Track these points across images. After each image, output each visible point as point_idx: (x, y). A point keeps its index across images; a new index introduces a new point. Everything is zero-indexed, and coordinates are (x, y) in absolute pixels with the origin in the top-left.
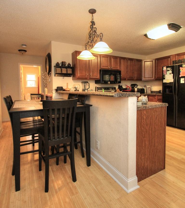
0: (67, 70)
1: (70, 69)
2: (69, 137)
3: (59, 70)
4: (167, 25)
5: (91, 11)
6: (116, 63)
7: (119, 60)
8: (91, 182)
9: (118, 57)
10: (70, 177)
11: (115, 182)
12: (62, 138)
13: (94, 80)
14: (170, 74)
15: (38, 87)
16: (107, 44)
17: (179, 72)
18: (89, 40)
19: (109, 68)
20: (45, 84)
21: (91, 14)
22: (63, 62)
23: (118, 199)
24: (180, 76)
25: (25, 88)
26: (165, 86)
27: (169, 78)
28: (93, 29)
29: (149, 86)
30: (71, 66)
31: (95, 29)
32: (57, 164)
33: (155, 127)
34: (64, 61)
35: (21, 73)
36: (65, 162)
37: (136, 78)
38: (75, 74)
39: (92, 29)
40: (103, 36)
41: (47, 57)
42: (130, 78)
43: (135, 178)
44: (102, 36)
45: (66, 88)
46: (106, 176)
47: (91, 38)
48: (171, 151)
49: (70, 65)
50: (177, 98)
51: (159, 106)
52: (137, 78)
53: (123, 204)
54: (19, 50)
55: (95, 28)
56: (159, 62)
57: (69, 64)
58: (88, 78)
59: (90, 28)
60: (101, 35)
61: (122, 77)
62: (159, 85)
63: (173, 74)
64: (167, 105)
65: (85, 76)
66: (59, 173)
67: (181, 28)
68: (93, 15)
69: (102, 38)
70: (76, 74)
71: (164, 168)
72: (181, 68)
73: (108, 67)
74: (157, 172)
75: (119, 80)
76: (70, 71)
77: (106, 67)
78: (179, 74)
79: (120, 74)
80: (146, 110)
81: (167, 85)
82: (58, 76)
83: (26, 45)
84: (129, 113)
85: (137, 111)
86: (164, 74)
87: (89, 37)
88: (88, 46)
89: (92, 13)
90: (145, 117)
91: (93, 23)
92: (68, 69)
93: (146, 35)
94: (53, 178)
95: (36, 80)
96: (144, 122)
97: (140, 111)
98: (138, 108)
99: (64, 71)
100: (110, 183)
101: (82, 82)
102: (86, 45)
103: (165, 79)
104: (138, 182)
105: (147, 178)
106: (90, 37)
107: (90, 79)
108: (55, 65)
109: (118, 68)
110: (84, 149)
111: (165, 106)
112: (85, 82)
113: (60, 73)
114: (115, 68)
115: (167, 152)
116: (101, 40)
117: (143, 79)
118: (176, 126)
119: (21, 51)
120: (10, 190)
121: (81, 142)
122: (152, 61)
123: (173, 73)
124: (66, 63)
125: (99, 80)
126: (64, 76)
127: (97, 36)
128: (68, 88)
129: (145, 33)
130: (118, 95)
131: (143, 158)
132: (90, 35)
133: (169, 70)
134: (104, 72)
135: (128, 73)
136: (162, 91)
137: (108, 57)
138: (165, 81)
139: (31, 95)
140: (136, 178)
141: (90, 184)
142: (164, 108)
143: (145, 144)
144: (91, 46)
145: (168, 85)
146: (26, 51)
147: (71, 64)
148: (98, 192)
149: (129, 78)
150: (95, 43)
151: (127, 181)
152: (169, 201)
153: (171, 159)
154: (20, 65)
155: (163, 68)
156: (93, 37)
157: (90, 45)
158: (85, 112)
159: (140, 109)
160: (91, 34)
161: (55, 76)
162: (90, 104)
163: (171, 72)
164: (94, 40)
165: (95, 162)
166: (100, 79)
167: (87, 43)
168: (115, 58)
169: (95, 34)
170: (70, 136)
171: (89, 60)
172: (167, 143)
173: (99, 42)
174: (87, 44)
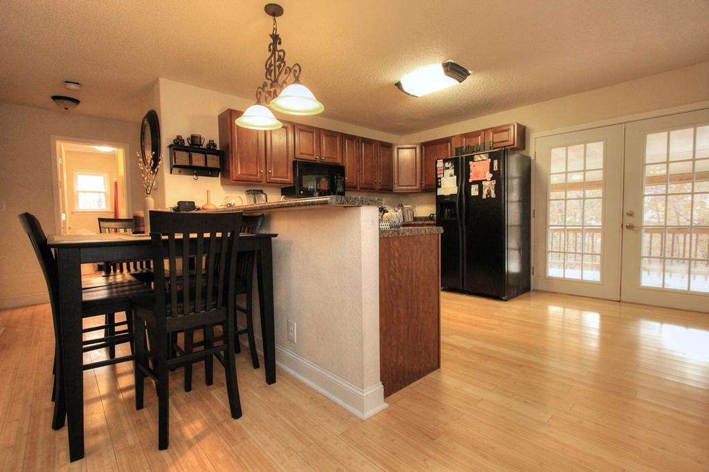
0: (206, 157)
1: (215, 157)
2: (220, 308)
3: (182, 158)
4: (441, 65)
5: (272, 10)
6: (332, 146)
7: (340, 140)
8: (278, 413)
9: (338, 133)
10: (224, 411)
11: (336, 404)
12: (202, 312)
13: (277, 187)
14: (451, 176)
15: (113, 211)
16: (312, 92)
17: (468, 171)
18: (266, 81)
19: (315, 157)
20: (148, 187)
21: (271, 18)
22: (193, 137)
23: (343, 433)
24: (470, 180)
25: (72, 213)
26: (442, 203)
27: (449, 186)
28: (277, 53)
29: (409, 206)
30: (218, 149)
31: (281, 54)
32: (188, 388)
33: (417, 277)
34: (197, 133)
35: (61, 165)
36: (209, 381)
37: (378, 187)
38: (229, 171)
39: (273, 53)
40: (300, 71)
41: (146, 122)
42: (366, 185)
43: (378, 388)
44: (298, 71)
45: (206, 202)
46: (315, 397)
47: (270, 75)
48: (454, 336)
49: (215, 146)
50: (464, 229)
51: (426, 232)
52: (383, 185)
53: (353, 440)
54: (55, 98)
55: (282, 50)
56: (430, 149)
57: (212, 143)
58: (264, 181)
59: (270, 50)
60: (297, 68)
61: (347, 181)
62: (429, 203)
63: (455, 177)
64: (441, 230)
65: (257, 175)
66: (195, 407)
67: (469, 75)
68: (275, 19)
69: (298, 76)
70: (232, 169)
71: (439, 366)
72: (471, 163)
73: (313, 155)
74: (424, 375)
75: (340, 189)
76: (213, 162)
77: (310, 155)
78: (468, 177)
79: (343, 174)
80: (398, 237)
81: (446, 199)
82: (180, 172)
83: (78, 84)
84: (363, 243)
85: (380, 238)
86: (439, 176)
87: (266, 73)
88: (264, 94)
89: (274, 15)
90: (397, 255)
91: (276, 38)
92: (208, 156)
93: (398, 85)
94: (180, 418)
95: (109, 192)
96: (395, 264)
97: (386, 241)
98: (381, 232)
99: (198, 160)
100: (325, 407)
101: (247, 191)
102: (260, 93)
103: (440, 187)
104: (384, 398)
105: (405, 389)
106: (269, 72)
107: (269, 182)
108: (173, 143)
109: (339, 161)
110: (260, 352)
111: (436, 232)
112: (256, 192)
113: (187, 164)
114: (330, 160)
115: (443, 338)
116: (297, 81)
117: (396, 188)
118: (465, 289)
119: (60, 101)
120: (51, 460)
121: (250, 331)
122: (415, 148)
123: (456, 173)
124: (202, 140)
125: (292, 187)
126: (197, 175)
127: (286, 70)
128: (211, 204)
129: (396, 79)
130: (337, 200)
131: (394, 343)
132: (270, 67)
133: (448, 168)
134: (303, 167)
135: (362, 174)
136: (435, 216)
137: (312, 132)
138: (440, 192)
139: (101, 223)
140: (380, 387)
141: (276, 416)
142: (436, 236)
143: (399, 313)
144: (272, 93)
145: (447, 201)
146: (77, 102)
147: (217, 142)
148: (297, 429)
149: (364, 186)
150: (282, 88)
151: (361, 394)
152: (445, 421)
153: (451, 350)
154: (58, 143)
155: (436, 163)
156: (277, 73)
157: (269, 93)
158: (259, 252)
159: (386, 235)
160: (271, 65)
161: (171, 173)
162: (272, 233)
163: (452, 171)
164: (280, 81)
165: (286, 374)
166: (294, 183)
167: (262, 86)
168: (331, 134)
169: (282, 65)
170: (223, 306)
171: (265, 132)
172: (442, 321)
173: (293, 83)
174: (260, 90)
